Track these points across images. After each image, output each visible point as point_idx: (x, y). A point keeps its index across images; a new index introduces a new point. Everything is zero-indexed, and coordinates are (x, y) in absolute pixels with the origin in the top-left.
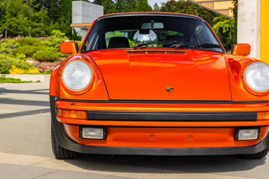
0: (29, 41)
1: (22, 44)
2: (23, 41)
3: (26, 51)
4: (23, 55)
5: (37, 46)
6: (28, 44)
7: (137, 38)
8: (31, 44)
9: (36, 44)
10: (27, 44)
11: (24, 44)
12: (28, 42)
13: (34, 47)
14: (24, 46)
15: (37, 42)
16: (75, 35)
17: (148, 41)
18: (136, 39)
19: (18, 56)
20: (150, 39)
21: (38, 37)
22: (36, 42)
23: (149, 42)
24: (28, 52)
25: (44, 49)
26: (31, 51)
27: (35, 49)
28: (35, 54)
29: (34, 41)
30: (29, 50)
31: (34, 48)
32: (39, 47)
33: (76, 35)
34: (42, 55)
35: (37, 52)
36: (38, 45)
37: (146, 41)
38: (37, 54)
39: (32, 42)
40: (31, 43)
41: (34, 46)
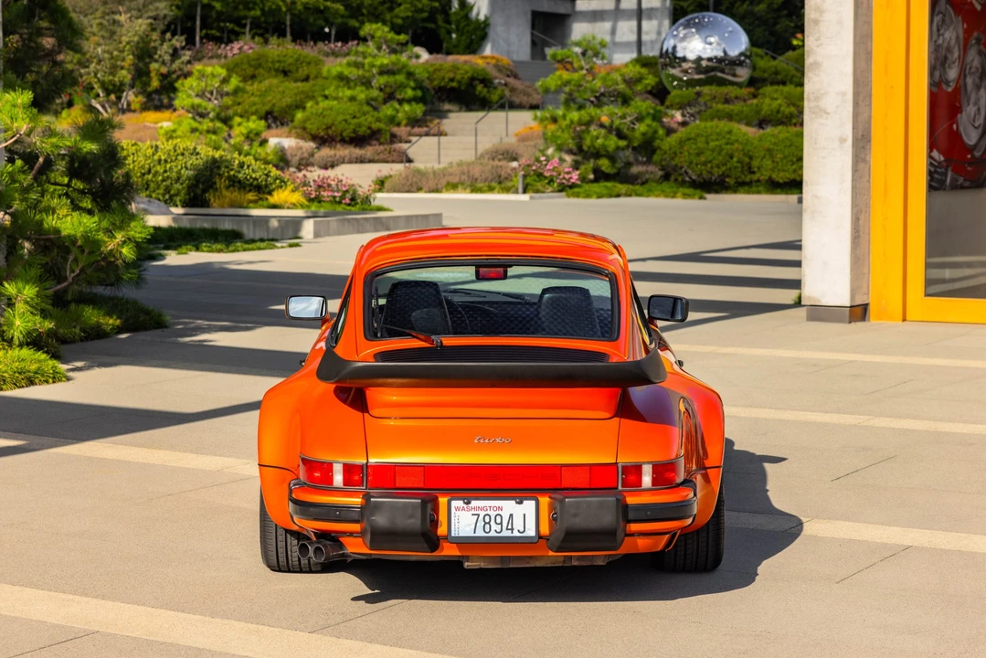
0: (279, 61)
1: (257, 72)
2: (258, 59)
3: (270, 101)
4: (257, 122)
5: (307, 79)
6: (277, 70)
7: (674, 47)
8: (285, 73)
9: (303, 71)
10: (273, 73)
11: (261, 71)
12: (277, 65)
13: (299, 84)
14: (261, 82)
15: (309, 63)
16: (462, 13)
17: (716, 58)
18: (670, 50)
19: (239, 124)
20: (725, 52)
21: (315, 43)
22: (304, 64)
23: (720, 60)
24: (274, 105)
25: (334, 95)
26: (288, 100)
27: (302, 92)
28: (299, 115)
29: (297, 60)
30: (279, 96)
31: (298, 88)
32: (314, 85)
33: (467, 17)
34: (326, 121)
35: (309, 105)
36: (312, 77)
37: (710, 59)
38: (307, 113)
39: (290, 64)
40: (286, 69)
41: (296, 81)
